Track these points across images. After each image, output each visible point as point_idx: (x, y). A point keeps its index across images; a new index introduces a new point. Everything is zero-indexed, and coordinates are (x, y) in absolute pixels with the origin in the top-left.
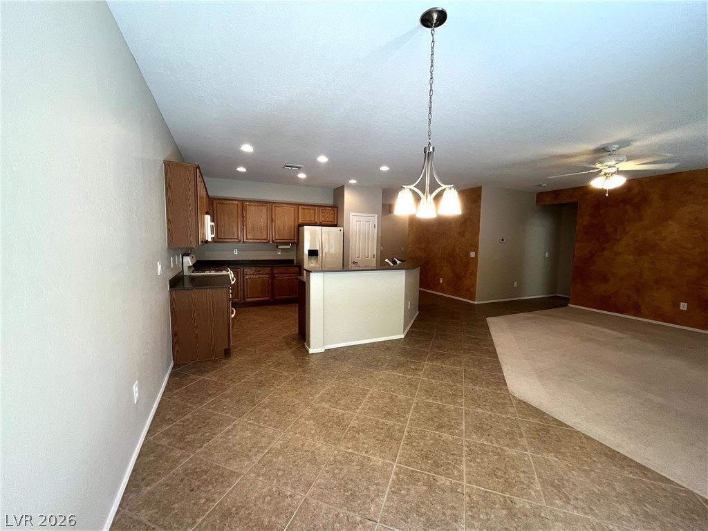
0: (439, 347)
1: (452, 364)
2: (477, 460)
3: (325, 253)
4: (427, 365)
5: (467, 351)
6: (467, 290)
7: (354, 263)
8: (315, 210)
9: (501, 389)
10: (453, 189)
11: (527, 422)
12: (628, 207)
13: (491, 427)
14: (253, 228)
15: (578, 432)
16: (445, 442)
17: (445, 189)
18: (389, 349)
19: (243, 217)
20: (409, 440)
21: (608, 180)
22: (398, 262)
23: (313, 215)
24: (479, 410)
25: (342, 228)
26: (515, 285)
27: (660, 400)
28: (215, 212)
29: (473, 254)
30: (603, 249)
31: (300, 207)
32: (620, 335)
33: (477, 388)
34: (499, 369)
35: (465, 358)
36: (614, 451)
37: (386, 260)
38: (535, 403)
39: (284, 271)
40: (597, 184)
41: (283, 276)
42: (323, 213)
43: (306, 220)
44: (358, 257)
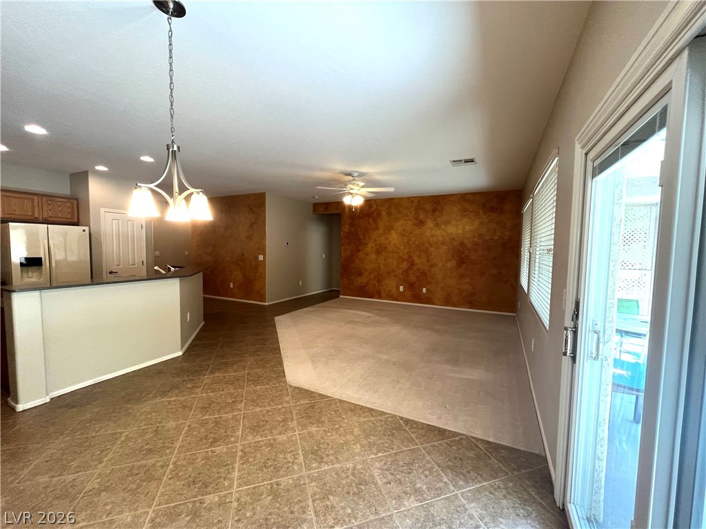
0: (222, 357)
1: (236, 371)
2: (250, 460)
3: (56, 262)
4: (207, 379)
5: (252, 353)
6: (258, 292)
7: (111, 273)
8: (32, 200)
9: (279, 382)
10: (201, 193)
11: (298, 405)
12: (371, 220)
13: (267, 422)
15: (334, 399)
16: (219, 456)
17: (192, 193)
18: (160, 372)
20: (174, 473)
21: (354, 198)
22: (173, 269)
23: (28, 208)
24: (258, 409)
25: (87, 228)
26: (301, 284)
27: (386, 357)
29: (261, 258)
30: (359, 251)
32: (369, 314)
33: (258, 388)
34: (281, 363)
35: (250, 361)
36: (356, 405)
37: (156, 268)
38: (306, 386)
40: (347, 201)
42: (50, 205)
43: (14, 214)
44: (118, 265)
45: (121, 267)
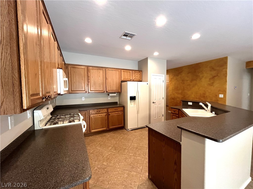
3: (140, 98)
8: (130, 72)
14: (95, 84)
19: (88, 77)
25: (148, 83)
28: (70, 73)
29: (221, 96)
31: (122, 71)
39: (115, 111)
41: (114, 113)
42: (134, 74)
43: (125, 79)
44: (156, 99)
45: (156, 100)
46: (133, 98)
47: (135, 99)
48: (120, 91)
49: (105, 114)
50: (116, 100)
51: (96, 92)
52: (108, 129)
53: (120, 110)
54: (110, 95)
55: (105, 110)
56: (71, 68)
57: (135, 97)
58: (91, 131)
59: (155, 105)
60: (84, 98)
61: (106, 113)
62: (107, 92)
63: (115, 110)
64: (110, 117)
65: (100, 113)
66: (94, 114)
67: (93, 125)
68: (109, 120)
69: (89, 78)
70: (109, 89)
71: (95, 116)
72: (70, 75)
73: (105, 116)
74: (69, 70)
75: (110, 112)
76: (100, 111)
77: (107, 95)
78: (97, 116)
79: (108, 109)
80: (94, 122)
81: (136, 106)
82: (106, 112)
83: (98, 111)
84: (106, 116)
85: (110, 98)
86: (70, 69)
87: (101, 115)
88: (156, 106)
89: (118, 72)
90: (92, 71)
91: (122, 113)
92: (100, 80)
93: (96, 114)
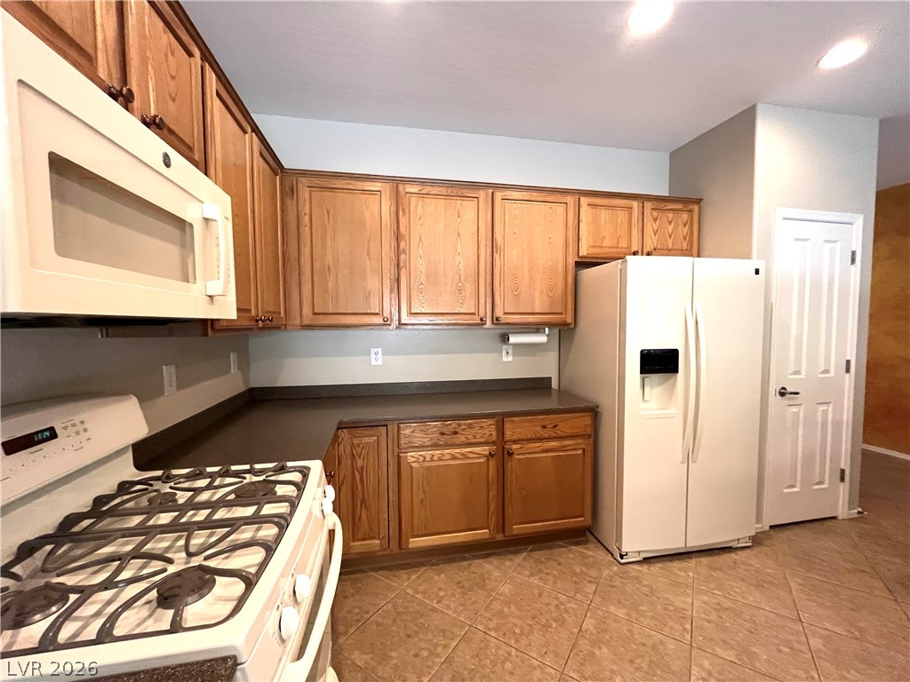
7: (783, 393)
8: (629, 210)
14: (432, 275)
19: (398, 237)
23: (623, 230)
25: (761, 266)
28: (305, 219)
31: (584, 201)
39: (542, 433)
41: (538, 448)
42: (655, 220)
43: (601, 247)
44: (798, 373)
45: (802, 376)
46: (660, 363)
47: (675, 370)
48: (570, 320)
49: (485, 450)
50: (545, 366)
51: (439, 320)
52: (500, 537)
53: (569, 432)
54: (513, 339)
55: (488, 429)
56: (310, 192)
57: (675, 353)
58: (404, 546)
59: (795, 409)
60: (380, 350)
61: (494, 443)
62: (495, 321)
63: (544, 427)
64: (511, 466)
65: (458, 442)
66: (422, 447)
67: (416, 512)
68: (508, 484)
69: (402, 244)
70: (506, 307)
71: (428, 459)
72: (307, 229)
73: (488, 461)
74: (301, 202)
75: (515, 442)
76: (456, 433)
77: (498, 339)
78: (440, 459)
79: (501, 420)
80: (422, 496)
81: (675, 410)
82: (494, 438)
83: (445, 430)
84: (492, 463)
85: (510, 358)
86: (307, 195)
87: (465, 456)
88: (797, 414)
89: (560, 209)
90: (416, 208)
91: (584, 449)
92: (458, 258)
93: (435, 446)
